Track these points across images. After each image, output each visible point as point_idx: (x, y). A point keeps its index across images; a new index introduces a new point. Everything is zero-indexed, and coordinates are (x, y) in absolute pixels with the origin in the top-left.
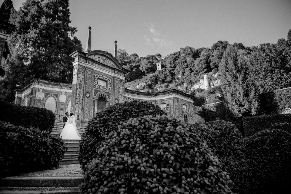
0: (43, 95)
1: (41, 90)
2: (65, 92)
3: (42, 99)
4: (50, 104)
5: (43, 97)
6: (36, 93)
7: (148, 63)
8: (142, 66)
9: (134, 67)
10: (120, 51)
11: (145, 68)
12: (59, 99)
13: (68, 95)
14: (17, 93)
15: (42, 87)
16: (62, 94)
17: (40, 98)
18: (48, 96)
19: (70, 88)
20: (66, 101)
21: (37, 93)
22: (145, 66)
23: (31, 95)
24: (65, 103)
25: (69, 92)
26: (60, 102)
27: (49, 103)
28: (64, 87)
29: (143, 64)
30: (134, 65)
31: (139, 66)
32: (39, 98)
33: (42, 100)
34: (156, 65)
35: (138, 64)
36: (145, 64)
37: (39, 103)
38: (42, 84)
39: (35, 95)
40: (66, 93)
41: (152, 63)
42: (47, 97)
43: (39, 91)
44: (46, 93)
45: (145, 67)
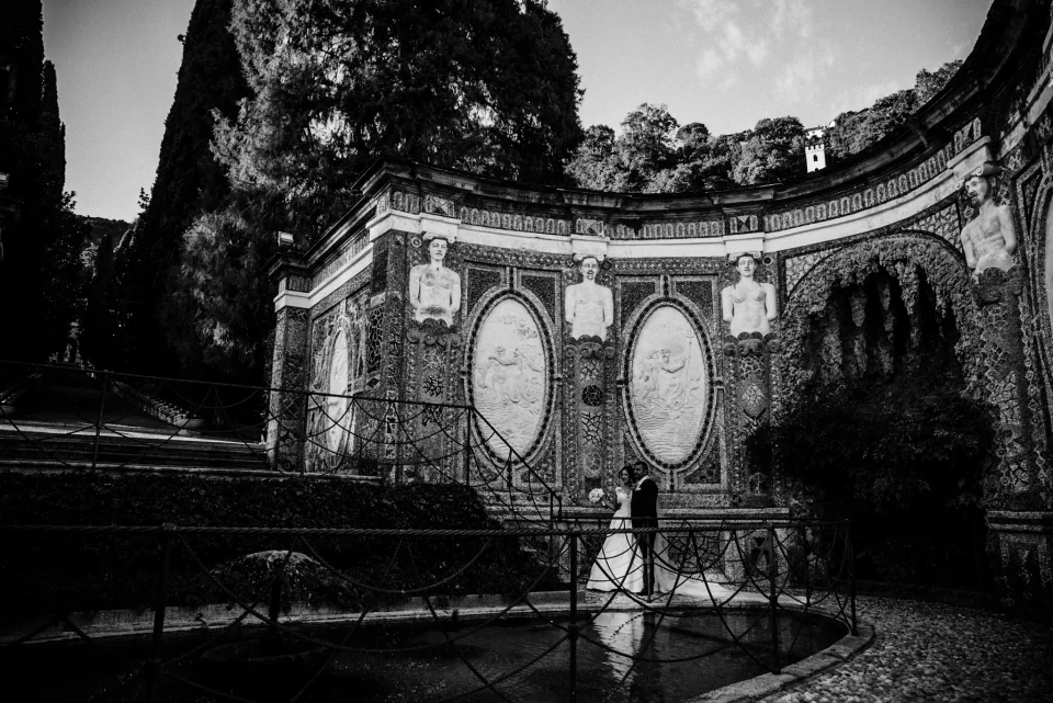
0: (458, 287)
1: (437, 251)
2: (601, 259)
3: (449, 322)
4: (508, 356)
5: (456, 305)
6: (407, 272)
7: (769, 150)
8: (741, 165)
9: (706, 171)
10: (645, 114)
11: (756, 171)
12: (563, 315)
13: (621, 280)
14: (283, 284)
15: (442, 228)
16: (580, 279)
17: (441, 311)
18: (489, 294)
19: (631, 232)
20: (613, 329)
21: (416, 273)
22: (754, 164)
23: (375, 291)
24: (607, 343)
25: (628, 261)
26: (573, 341)
27: (500, 351)
28: (589, 223)
29: (747, 157)
30: (708, 163)
31: (728, 166)
32: (432, 311)
33: (453, 330)
34: (804, 156)
35: (722, 159)
36: (756, 157)
37: (433, 353)
38: (443, 204)
39: (405, 288)
40: (607, 266)
41: (783, 148)
42: (483, 301)
43: (426, 259)
44: (472, 273)
45: (756, 169)
